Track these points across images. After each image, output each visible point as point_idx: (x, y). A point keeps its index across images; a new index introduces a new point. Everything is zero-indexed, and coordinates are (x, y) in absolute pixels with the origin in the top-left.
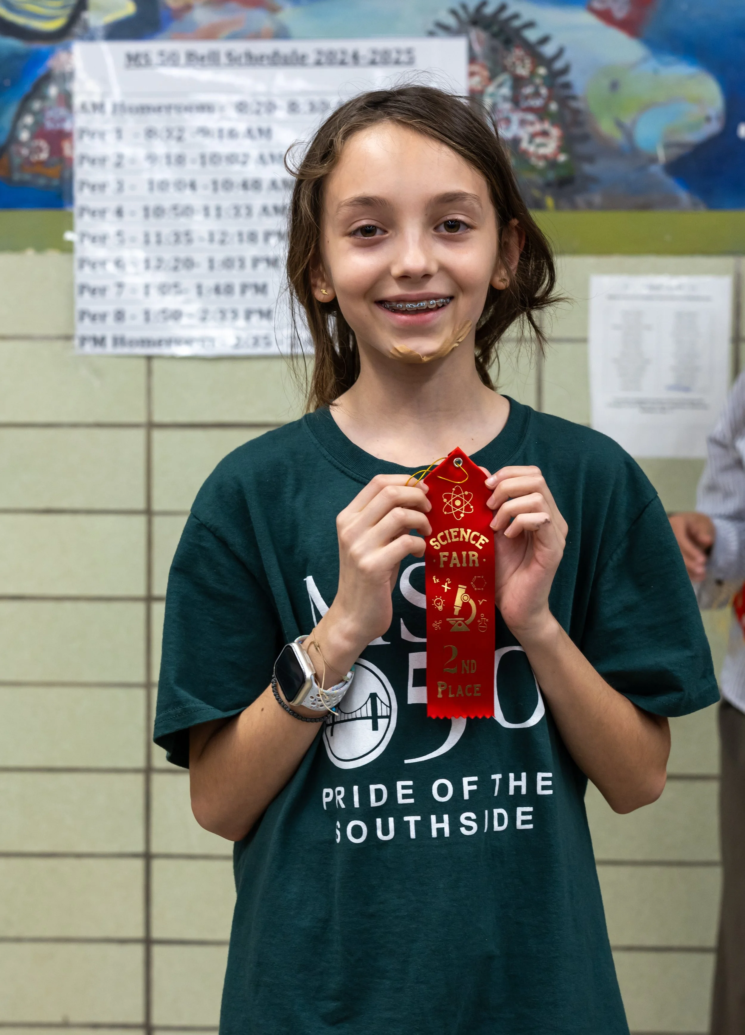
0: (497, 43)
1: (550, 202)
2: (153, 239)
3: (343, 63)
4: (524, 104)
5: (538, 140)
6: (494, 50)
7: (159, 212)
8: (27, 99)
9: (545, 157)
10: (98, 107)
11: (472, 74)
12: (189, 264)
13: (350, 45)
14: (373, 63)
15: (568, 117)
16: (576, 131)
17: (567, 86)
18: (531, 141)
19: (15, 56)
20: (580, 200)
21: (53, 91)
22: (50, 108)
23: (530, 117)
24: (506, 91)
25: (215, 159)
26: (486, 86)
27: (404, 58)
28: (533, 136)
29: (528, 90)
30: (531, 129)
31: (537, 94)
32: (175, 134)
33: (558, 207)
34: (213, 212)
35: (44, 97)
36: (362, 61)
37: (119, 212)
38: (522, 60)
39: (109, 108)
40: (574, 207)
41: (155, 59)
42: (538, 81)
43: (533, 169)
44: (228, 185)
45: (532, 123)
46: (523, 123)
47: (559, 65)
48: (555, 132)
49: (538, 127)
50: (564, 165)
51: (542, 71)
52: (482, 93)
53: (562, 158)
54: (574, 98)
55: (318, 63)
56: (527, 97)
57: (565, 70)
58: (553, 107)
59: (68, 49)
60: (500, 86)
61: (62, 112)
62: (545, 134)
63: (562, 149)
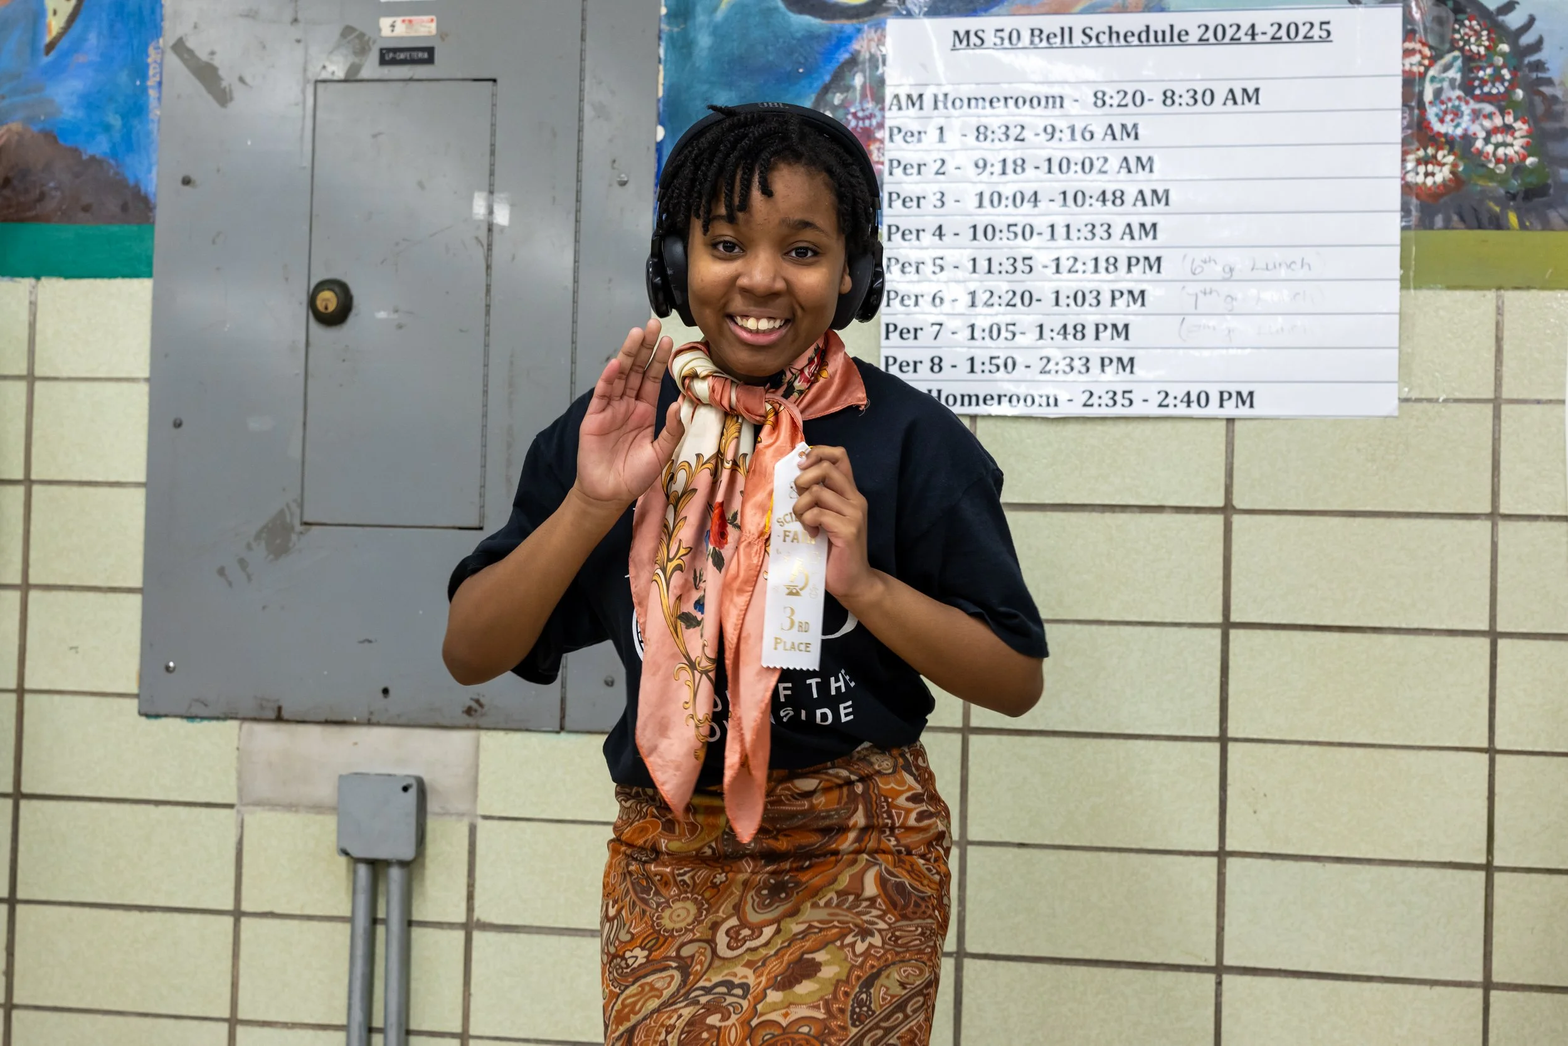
0: (1446, 12)
1: (1513, 218)
2: (983, 265)
3: (1235, 40)
4: (1478, 92)
5: (1499, 138)
6: (1440, 21)
7: (991, 231)
8: (826, 89)
9: (1507, 160)
10: (915, 101)
11: (1407, 53)
12: (1028, 298)
13: (1245, 19)
14: (1275, 39)
15: (1540, 108)
16: (1550, 126)
17: (1539, 66)
18: (1487, 140)
19: (812, 36)
20: (1554, 216)
21: (858, 80)
22: (852, 103)
23: (1488, 108)
24: (1454, 74)
25: (1065, 164)
26: (1427, 68)
27: (1316, 33)
28: (1489, 134)
29: (1486, 73)
30: (1487, 124)
31: (1497, 77)
32: (1013, 133)
33: (1523, 226)
34: (1061, 231)
35: (849, 88)
36: (1258, 38)
37: (940, 232)
38: (1478, 35)
39: (928, 101)
40: (1547, 226)
41: (990, 38)
42: (1499, 61)
43: (1491, 175)
44: (1079, 198)
45: (1489, 116)
46: (1476, 115)
47: (1526, 39)
48: (1521, 127)
49: (1498, 121)
50: (1532, 171)
51: (1505, 47)
52: (1422, 76)
53: (1530, 161)
54: (1549, 82)
55: (1202, 41)
56: (1484, 82)
57: (1538, 46)
58: (1520, 93)
59: (880, 27)
60: (1447, 68)
61: (870, 105)
62: (1508, 129)
63: (1529, 149)
